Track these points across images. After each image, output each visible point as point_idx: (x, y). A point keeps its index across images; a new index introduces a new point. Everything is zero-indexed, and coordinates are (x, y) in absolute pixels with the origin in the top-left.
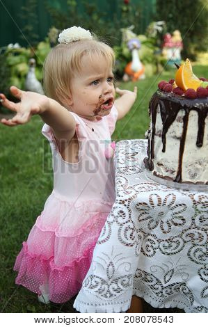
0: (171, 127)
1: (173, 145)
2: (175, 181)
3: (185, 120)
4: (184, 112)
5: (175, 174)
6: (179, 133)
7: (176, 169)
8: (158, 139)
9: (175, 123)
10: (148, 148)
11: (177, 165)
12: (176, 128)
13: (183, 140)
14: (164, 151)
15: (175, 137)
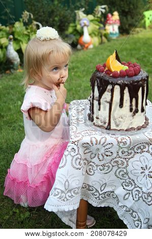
0: (104, 95)
1: (105, 107)
2: (106, 129)
3: (112, 91)
4: (111, 86)
5: (107, 124)
6: (109, 99)
7: (107, 121)
8: (96, 103)
9: (106, 93)
10: (90, 107)
11: (107, 119)
12: (107, 96)
13: (111, 104)
14: (99, 110)
15: (106, 102)
